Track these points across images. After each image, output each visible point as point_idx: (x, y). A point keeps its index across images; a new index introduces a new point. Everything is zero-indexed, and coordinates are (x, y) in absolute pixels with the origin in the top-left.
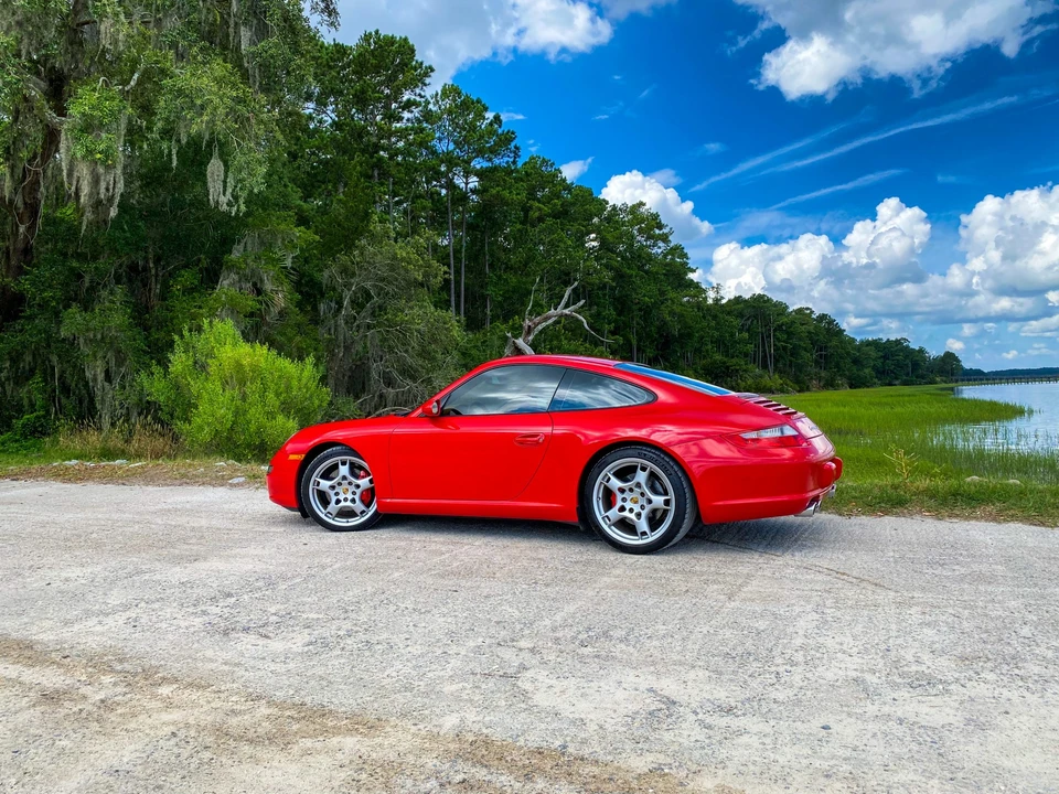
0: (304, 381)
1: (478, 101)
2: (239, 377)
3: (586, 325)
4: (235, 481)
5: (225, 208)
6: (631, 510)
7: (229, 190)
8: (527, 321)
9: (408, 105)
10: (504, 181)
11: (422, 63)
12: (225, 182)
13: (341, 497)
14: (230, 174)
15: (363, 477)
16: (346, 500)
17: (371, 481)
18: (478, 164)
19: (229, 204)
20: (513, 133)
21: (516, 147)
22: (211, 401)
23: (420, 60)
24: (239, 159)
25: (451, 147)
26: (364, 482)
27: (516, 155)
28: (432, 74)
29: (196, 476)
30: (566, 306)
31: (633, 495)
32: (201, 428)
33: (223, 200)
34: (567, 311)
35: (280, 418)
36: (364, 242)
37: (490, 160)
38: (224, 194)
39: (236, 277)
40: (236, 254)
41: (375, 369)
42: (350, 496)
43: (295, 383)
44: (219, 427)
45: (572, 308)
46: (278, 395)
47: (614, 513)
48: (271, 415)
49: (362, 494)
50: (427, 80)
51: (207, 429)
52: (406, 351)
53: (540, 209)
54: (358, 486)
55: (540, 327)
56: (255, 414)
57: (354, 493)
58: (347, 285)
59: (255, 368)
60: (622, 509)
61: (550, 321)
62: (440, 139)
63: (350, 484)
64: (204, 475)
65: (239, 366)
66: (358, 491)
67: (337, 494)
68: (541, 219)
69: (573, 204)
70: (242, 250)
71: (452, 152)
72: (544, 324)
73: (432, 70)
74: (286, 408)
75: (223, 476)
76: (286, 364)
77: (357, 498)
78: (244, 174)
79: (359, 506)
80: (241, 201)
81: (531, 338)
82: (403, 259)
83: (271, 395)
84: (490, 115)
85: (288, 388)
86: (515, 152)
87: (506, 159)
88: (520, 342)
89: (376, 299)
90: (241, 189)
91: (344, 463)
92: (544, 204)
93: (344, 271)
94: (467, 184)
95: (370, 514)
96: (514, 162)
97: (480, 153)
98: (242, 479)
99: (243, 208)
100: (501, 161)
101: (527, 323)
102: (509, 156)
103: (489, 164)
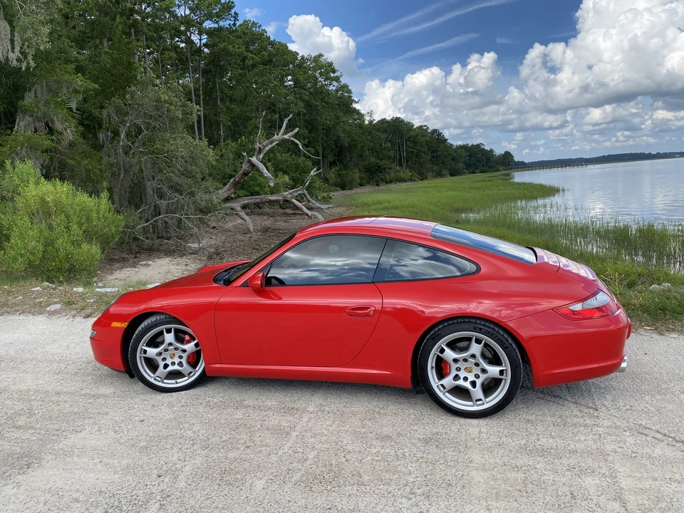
0: (101, 212)
2: (44, 211)
3: (301, 147)
4: (52, 308)
5: (15, 63)
6: (466, 379)
7: (17, 49)
8: (258, 144)
10: (229, 38)
12: (12, 41)
13: (169, 361)
14: (16, 34)
15: (189, 342)
16: (173, 364)
17: (197, 345)
18: (208, 24)
19: (18, 60)
20: (233, 3)
21: (235, 13)
22: (21, 236)
24: (23, 20)
25: (188, 12)
26: (190, 347)
27: (236, 19)
29: (15, 304)
30: (285, 133)
31: (466, 365)
32: (15, 259)
33: (13, 56)
34: (286, 137)
35: (85, 246)
36: (133, 88)
37: (217, 22)
38: (13, 52)
39: (31, 119)
40: (29, 99)
41: (150, 186)
42: (177, 360)
43: (94, 215)
44: (32, 258)
45: (290, 134)
46: (80, 225)
47: (448, 381)
48: (77, 244)
49: (188, 357)
51: (20, 260)
52: (173, 172)
53: (253, 58)
54: (184, 351)
55: (267, 148)
56: (62, 243)
57: (181, 357)
58: (123, 122)
59: (57, 203)
60: (457, 378)
61: (275, 144)
62: (179, 6)
63: (176, 349)
64: (23, 303)
65: (43, 201)
66: (185, 355)
67: (164, 359)
68: (254, 66)
69: (276, 55)
70: (33, 96)
71: (189, 15)
72: (270, 146)
74: (89, 235)
75: (40, 303)
76: (84, 198)
77: (184, 361)
78: (29, 34)
79: (186, 368)
80: (30, 58)
81: (261, 156)
82: (166, 102)
83: (75, 227)
85: (88, 219)
86: (235, 17)
87: (228, 22)
88: (254, 159)
89: (146, 132)
90: (28, 47)
91: (169, 331)
92: (255, 54)
93: (119, 111)
94: (200, 40)
95: (198, 374)
96: (234, 25)
97: (209, 17)
98: (58, 306)
99: (32, 64)
100: (225, 24)
101: (258, 145)
102: (230, 20)
103: (216, 26)
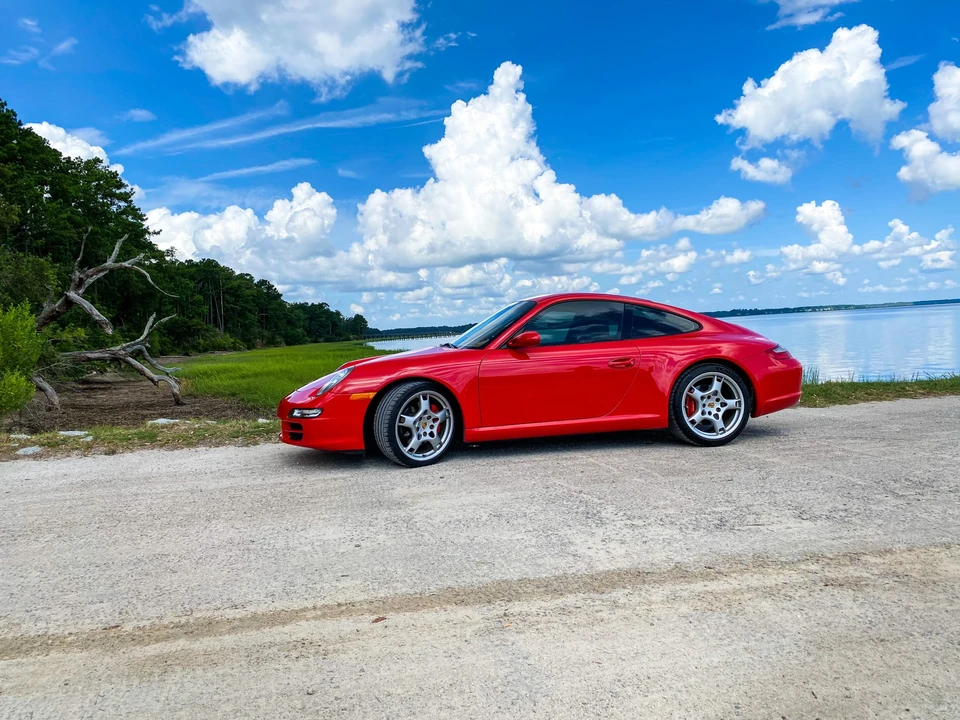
3: (150, 280)
6: (710, 413)
8: (77, 274)
31: (710, 401)
34: (126, 264)
47: (697, 417)
55: (91, 281)
60: (703, 413)
61: (102, 274)
72: (95, 277)
81: (82, 290)
88: (72, 294)
91: (425, 397)
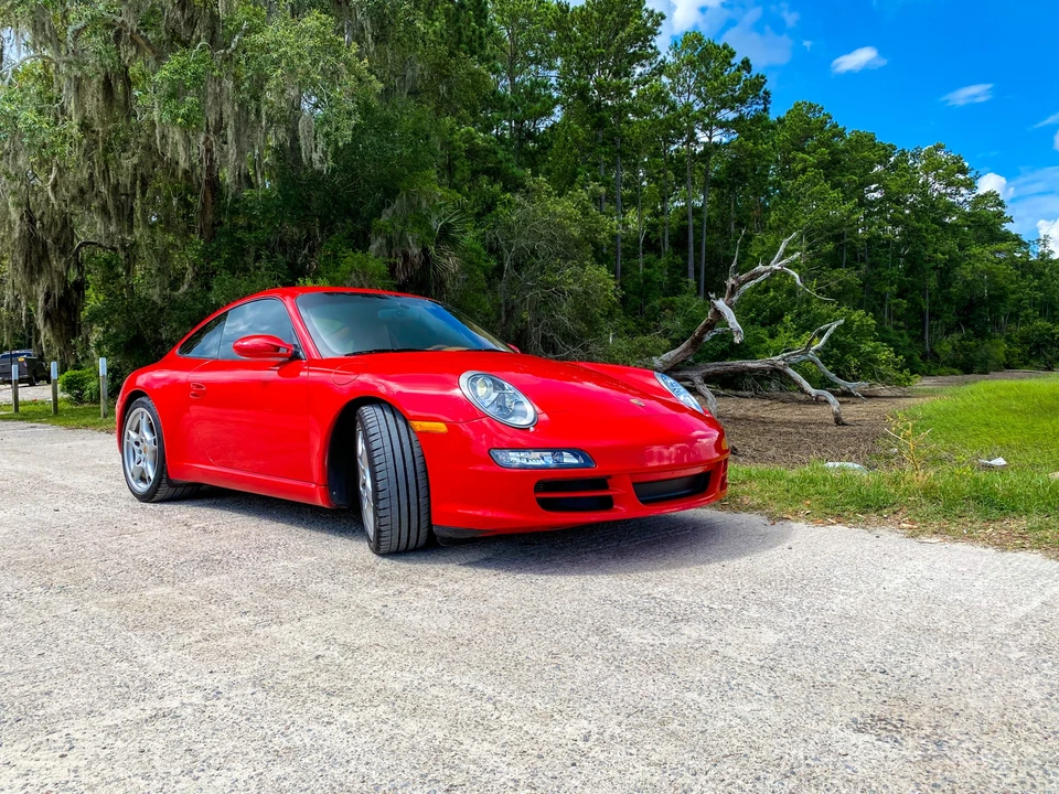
1: (725, 47)
3: (798, 280)
7: (319, 148)
8: (731, 279)
9: (637, 58)
10: (750, 130)
11: (652, 12)
18: (728, 115)
20: (763, 77)
21: (766, 93)
23: (650, 9)
25: (692, 97)
27: (767, 101)
28: (663, 22)
30: (775, 263)
34: (777, 267)
37: (732, 109)
38: (315, 151)
40: (384, 218)
41: (534, 333)
45: (783, 262)
50: (660, 29)
53: (805, 161)
55: (747, 286)
58: (508, 247)
61: (760, 279)
62: (680, 94)
68: (804, 171)
69: (843, 152)
70: (391, 214)
71: (691, 105)
72: (753, 282)
73: (663, 18)
84: (737, 60)
86: (764, 98)
87: (755, 107)
88: (721, 304)
92: (809, 154)
94: (710, 138)
96: (765, 110)
99: (331, 163)
100: (749, 110)
101: (731, 281)
102: (757, 103)
103: (736, 115)
